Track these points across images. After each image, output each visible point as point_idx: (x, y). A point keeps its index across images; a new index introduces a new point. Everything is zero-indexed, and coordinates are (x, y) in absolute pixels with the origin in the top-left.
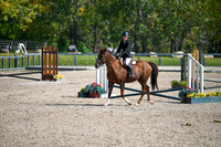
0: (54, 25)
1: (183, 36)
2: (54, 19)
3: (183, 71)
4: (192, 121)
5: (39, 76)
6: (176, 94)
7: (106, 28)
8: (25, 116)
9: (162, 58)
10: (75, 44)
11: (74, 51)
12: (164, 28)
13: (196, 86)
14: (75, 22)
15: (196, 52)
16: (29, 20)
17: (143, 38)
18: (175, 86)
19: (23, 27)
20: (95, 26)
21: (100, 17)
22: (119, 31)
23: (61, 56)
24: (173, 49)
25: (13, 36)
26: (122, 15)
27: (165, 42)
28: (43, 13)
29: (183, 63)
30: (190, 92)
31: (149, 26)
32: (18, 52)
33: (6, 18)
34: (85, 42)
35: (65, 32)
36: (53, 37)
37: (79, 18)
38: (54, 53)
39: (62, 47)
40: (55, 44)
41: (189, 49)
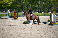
0: (17, 5)
1: (51, 8)
2: (17, 4)
3: (51, 17)
4: (53, 30)
5: (13, 18)
6: (49, 23)
7: (31, 6)
8: (9, 29)
9: (45, 14)
10: (22, 10)
11: (22, 12)
12: (46, 6)
13: (54, 21)
14: (22, 4)
15: (54, 12)
16: (10, 4)
17: (40, 9)
18: (49, 21)
19: (9, 6)
20: (28, 6)
21: (29, 3)
22: (34, 7)
23: (19, 13)
24: (48, 11)
25: (6, 8)
26: (34, 3)
27: (46, 10)
28: (14, 2)
29: (51, 15)
30: (53, 23)
31: (42, 5)
32: (7, 12)
33: (4, 3)
34: (25, 10)
35: (20, 7)
36: (16, 8)
37: (23, 3)
38: (17, 12)
39: (19, 11)
40: (17, 10)
41: (52, 11)
